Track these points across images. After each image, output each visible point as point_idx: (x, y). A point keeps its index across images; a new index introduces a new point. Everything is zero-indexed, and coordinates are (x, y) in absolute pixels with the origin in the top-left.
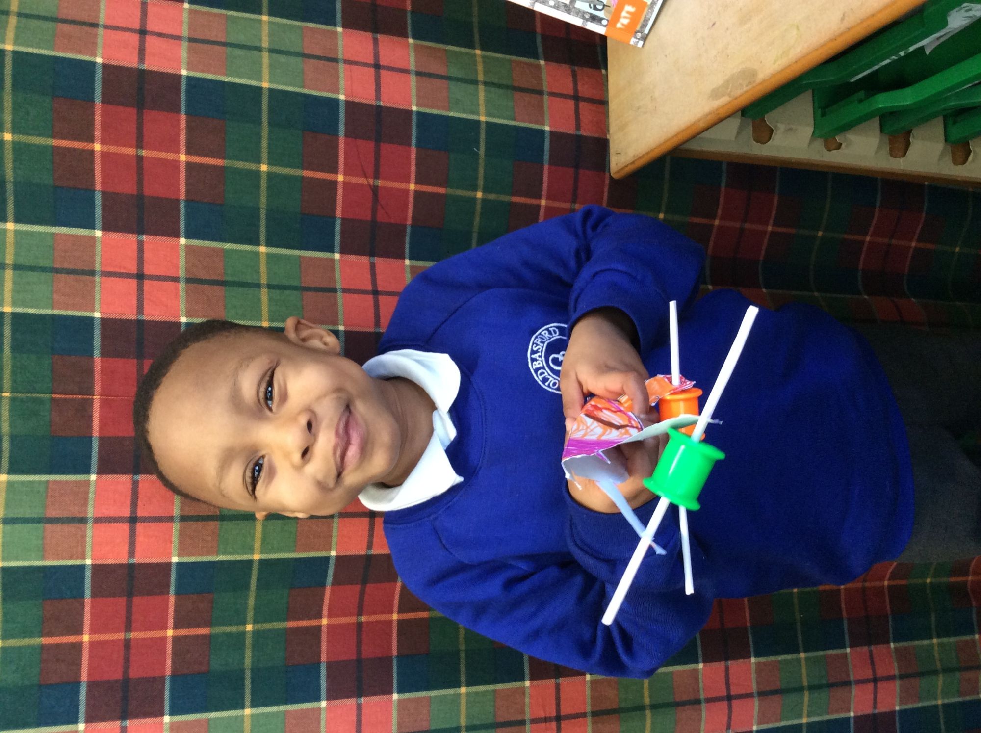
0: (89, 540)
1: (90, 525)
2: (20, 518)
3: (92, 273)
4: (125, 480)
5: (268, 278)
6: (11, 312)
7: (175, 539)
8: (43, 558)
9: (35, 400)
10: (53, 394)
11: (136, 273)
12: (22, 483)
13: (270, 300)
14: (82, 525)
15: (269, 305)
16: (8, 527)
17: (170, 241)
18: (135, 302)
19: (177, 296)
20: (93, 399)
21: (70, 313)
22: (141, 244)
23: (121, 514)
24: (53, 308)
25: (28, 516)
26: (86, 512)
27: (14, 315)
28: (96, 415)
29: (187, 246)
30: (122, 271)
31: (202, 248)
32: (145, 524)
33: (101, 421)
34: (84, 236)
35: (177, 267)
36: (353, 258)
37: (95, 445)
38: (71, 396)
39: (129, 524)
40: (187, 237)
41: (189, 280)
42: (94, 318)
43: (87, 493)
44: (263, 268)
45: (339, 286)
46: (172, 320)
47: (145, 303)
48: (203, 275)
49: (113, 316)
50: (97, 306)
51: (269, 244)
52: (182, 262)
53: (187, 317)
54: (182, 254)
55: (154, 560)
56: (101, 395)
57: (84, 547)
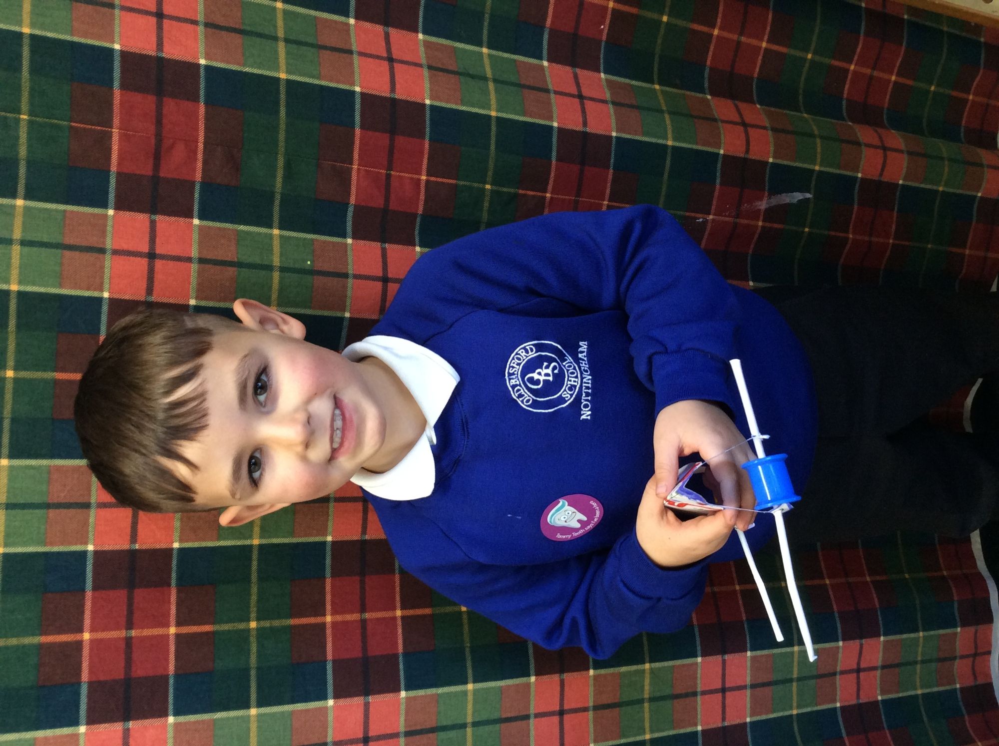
0: (107, 271)
1: (108, 256)
2: (38, 242)
3: (112, 6)
4: (142, 219)
5: (285, 32)
6: (29, 33)
7: (193, 281)
8: (61, 286)
9: (53, 126)
10: (71, 122)
11: (155, 11)
12: (40, 209)
13: (288, 53)
14: (101, 256)
15: (287, 59)
16: (26, 249)
18: (154, 39)
19: (196, 39)
20: (112, 132)
21: (89, 41)
23: (139, 250)
24: (72, 35)
25: (45, 240)
26: (104, 243)
27: (33, 37)
28: (115, 148)
30: (142, 7)
32: (164, 261)
33: (120, 155)
35: (196, 11)
36: (367, 25)
37: (113, 180)
38: (90, 127)
39: (147, 259)
41: (207, 25)
42: (113, 49)
43: (105, 226)
44: (280, 23)
45: (354, 48)
46: (191, 60)
47: (165, 40)
48: (221, 21)
49: (133, 50)
50: (117, 38)
52: (201, 7)
53: (205, 59)
55: (171, 301)
56: (120, 129)
57: (102, 278)
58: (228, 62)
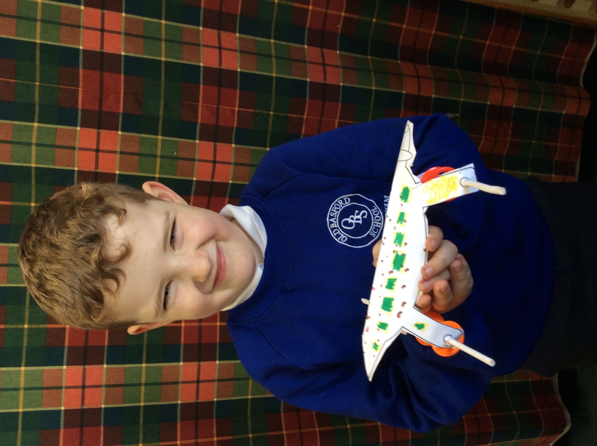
0: (76, 158)
1: (77, 151)
2: (43, 144)
3: (79, 27)
4: (93, 132)
5: (166, 36)
6: (39, 42)
7: (118, 162)
8: (55, 165)
9: (51, 88)
10: (60, 85)
11: (100, 28)
12: (45, 128)
13: (166, 47)
14: (73, 151)
15: (165, 50)
16: (38, 148)
17: (117, 14)
18: (99, 43)
19: (120, 42)
20: (79, 90)
21: (68, 45)
22: (103, 15)
23: (92, 148)
24: (60, 42)
25: (47, 143)
26: (75, 144)
27: (41, 45)
28: (80, 97)
29: (125, 17)
30: (94, 27)
31: (133, 19)
32: (103, 153)
33: (83, 101)
34: (75, 9)
35: (120, 27)
36: (209, 30)
37: (80, 113)
38: (68, 87)
39: (95, 152)
40: (126, 13)
41: (126, 34)
42: (79, 49)
43: (76, 135)
44: (163, 31)
45: (201, 43)
46: (117, 53)
47: (105, 44)
48: (134, 32)
49: (89, 49)
50: (81, 43)
51: (166, 20)
52: (123, 25)
53: (124, 52)
54: (123, 21)
55: (107, 172)
56: (83, 88)
57: (74, 161)
58: (136, 53)
